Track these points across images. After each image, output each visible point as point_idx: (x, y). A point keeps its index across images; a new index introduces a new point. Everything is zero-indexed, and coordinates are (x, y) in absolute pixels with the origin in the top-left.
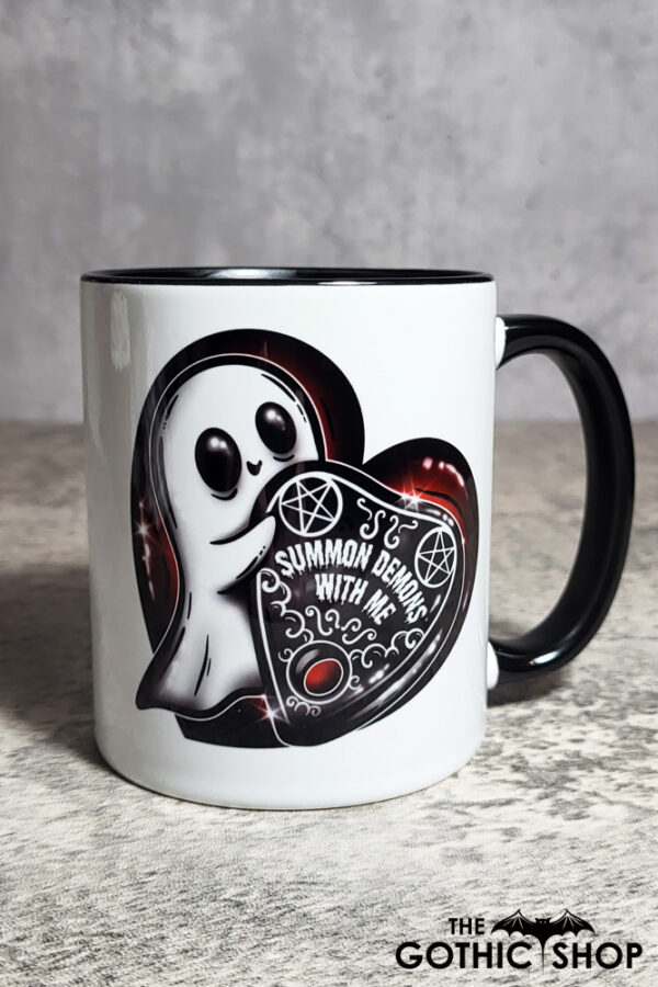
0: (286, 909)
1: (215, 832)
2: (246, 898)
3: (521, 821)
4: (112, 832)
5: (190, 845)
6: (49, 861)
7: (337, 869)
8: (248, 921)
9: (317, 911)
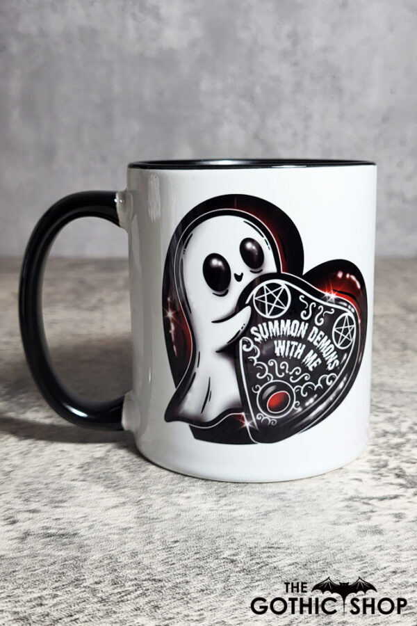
0: (262, 564)
1: (213, 516)
2: (237, 557)
3: (405, 509)
4: (148, 516)
5: (199, 524)
6: (111, 534)
7: (292, 539)
8: (239, 572)
9: (282, 565)
